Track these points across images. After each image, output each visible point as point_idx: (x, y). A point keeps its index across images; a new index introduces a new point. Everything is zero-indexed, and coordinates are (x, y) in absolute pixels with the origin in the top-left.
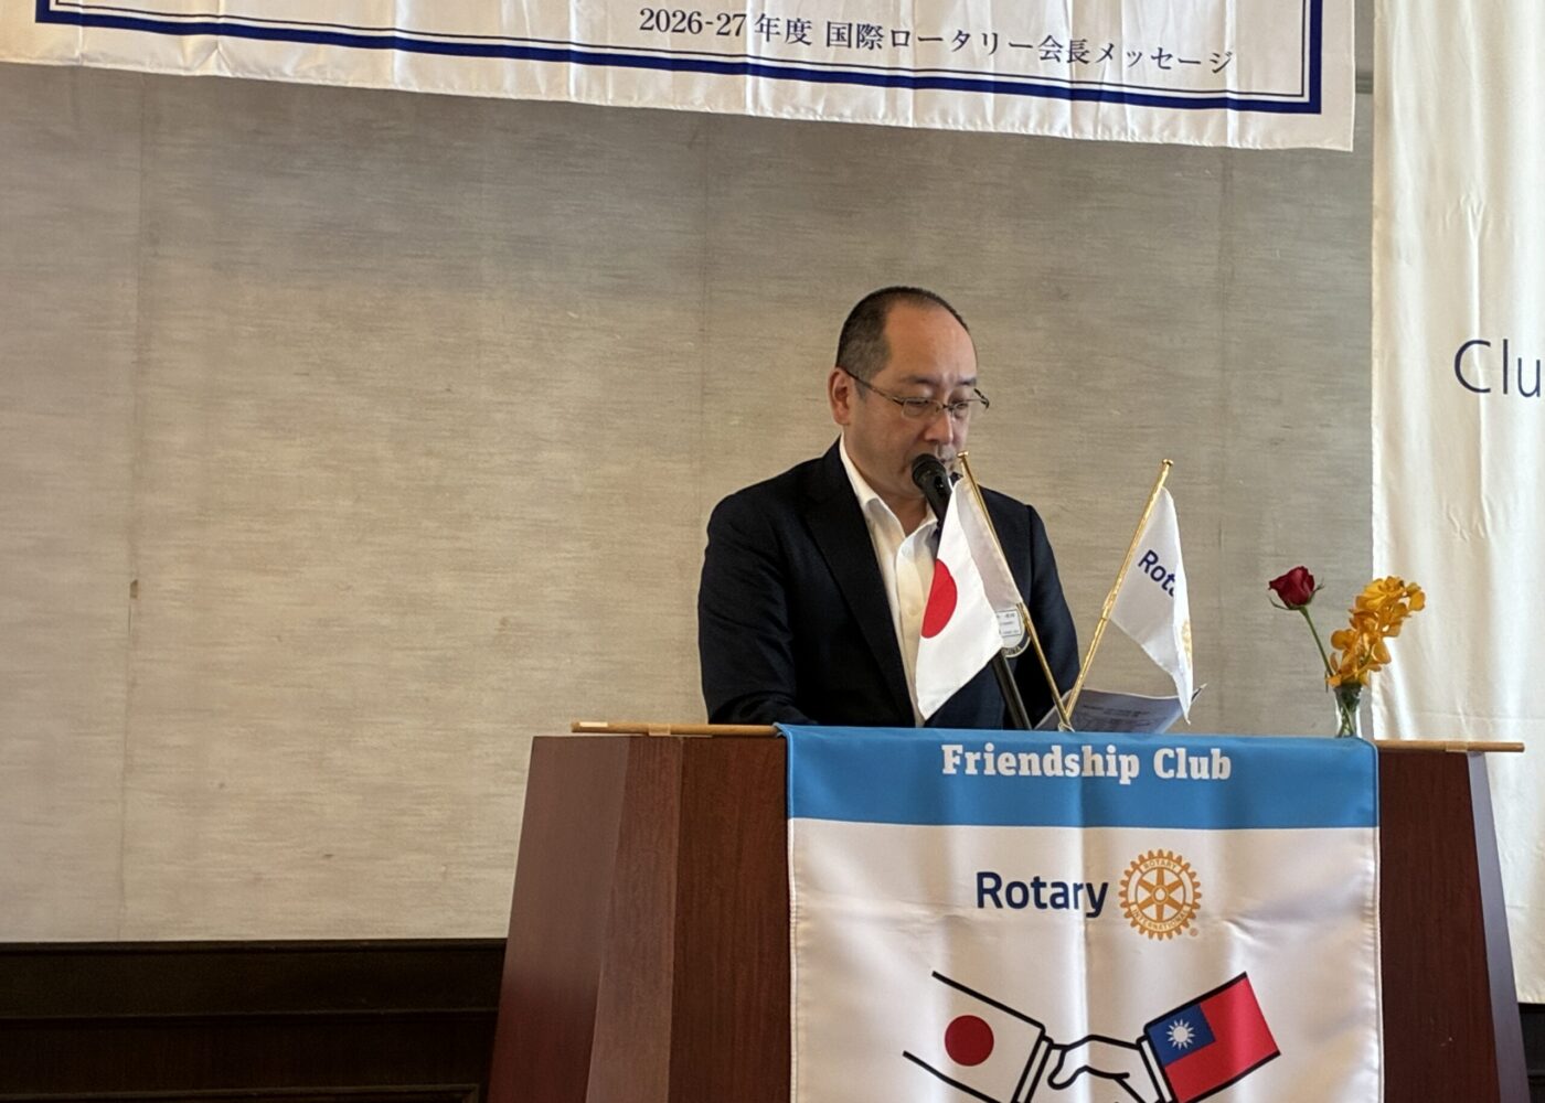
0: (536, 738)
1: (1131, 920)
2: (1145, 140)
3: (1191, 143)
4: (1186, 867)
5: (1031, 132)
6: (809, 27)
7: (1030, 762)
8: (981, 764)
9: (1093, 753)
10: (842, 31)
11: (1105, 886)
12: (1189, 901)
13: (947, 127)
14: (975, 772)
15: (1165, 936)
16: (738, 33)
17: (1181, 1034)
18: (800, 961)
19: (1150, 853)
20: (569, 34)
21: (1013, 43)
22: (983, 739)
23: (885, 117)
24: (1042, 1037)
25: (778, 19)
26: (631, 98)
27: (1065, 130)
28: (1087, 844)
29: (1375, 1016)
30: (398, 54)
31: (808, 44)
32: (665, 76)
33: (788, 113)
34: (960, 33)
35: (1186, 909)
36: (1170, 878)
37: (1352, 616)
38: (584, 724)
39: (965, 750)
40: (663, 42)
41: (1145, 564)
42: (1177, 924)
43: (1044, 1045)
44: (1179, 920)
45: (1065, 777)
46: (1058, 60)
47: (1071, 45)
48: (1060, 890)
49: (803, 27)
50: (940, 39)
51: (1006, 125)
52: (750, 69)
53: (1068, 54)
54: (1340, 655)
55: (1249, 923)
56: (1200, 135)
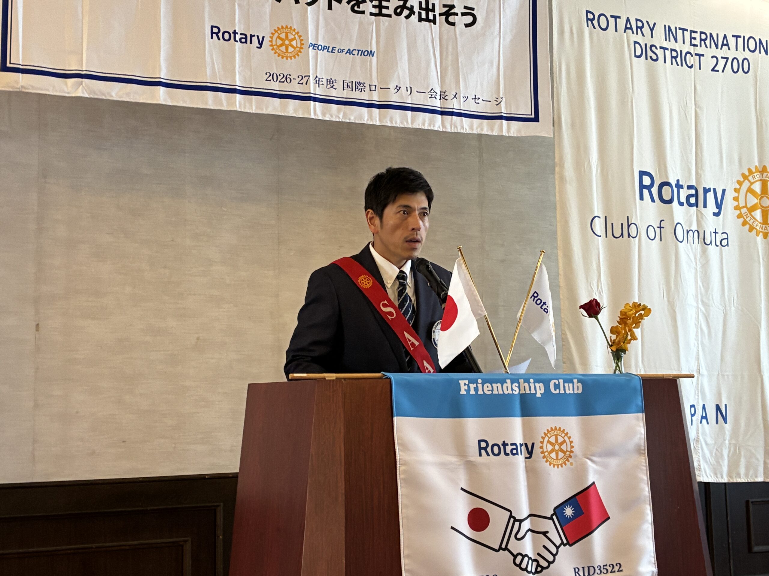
0: (249, 385)
1: (545, 459)
2: (471, 132)
3: (489, 134)
4: (567, 434)
5: (426, 128)
6: (335, 82)
7: (497, 387)
8: (476, 389)
9: (524, 383)
10: (349, 84)
11: (533, 444)
12: (569, 450)
13: (393, 125)
14: (474, 393)
15: (560, 466)
16: (306, 84)
17: (569, 511)
18: (402, 485)
19: (551, 428)
20: (236, 82)
21: (418, 91)
22: (476, 377)
23: (367, 120)
24: (511, 516)
25: (323, 78)
26: (262, 110)
27: (439, 127)
28: (524, 425)
29: (648, 498)
30: (162, 89)
31: (336, 89)
32: (277, 100)
33: (328, 117)
34: (397, 86)
35: (568, 453)
36: (560, 440)
37: (618, 319)
39: (469, 383)
40: (275, 87)
41: (533, 297)
42: (564, 461)
43: (512, 520)
44: (565, 459)
45: (513, 394)
46: (436, 99)
47: (440, 93)
48: (514, 447)
49: (333, 82)
50: (389, 89)
51: (416, 125)
52: (312, 99)
53: (439, 96)
54: (614, 337)
55: (594, 458)
56: (492, 130)
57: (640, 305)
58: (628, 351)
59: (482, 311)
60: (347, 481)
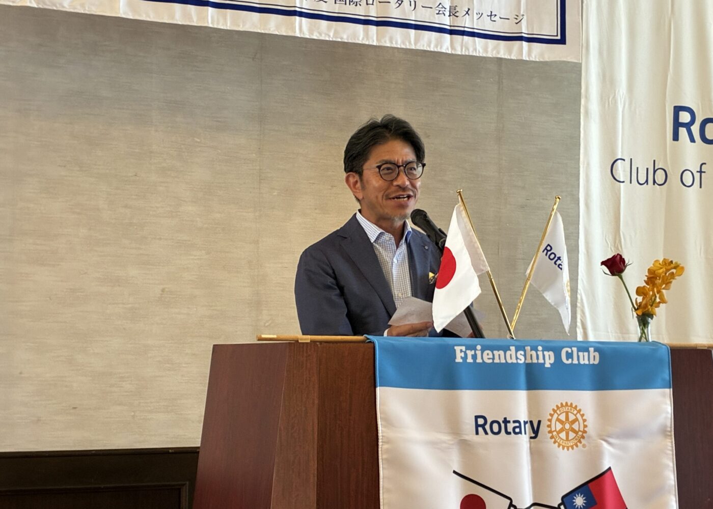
0: (215, 346)
1: (553, 440)
2: (484, 55)
3: (506, 57)
4: (579, 411)
5: (432, 50)
7: (499, 355)
8: (474, 357)
9: (531, 350)
11: (539, 422)
12: (582, 429)
13: (393, 46)
14: (472, 361)
15: (570, 448)
17: (579, 501)
18: (384, 466)
19: (562, 404)
21: (424, 6)
22: (475, 343)
23: (363, 39)
24: (511, 505)
26: (239, 26)
27: (448, 49)
28: (530, 399)
29: (674, 488)
31: (326, 2)
32: (256, 16)
33: (316, 36)
35: (580, 433)
36: (572, 417)
37: (646, 278)
38: (264, 336)
39: (466, 349)
41: (546, 251)
42: (576, 442)
44: (576, 439)
45: (517, 363)
46: (445, 15)
47: (450, 8)
48: (517, 424)
50: (390, 2)
51: (420, 46)
52: (298, 13)
53: (449, 12)
54: (640, 299)
55: (611, 440)
56: (510, 54)
57: (672, 262)
58: (656, 315)
59: (485, 266)
60: (320, 460)
